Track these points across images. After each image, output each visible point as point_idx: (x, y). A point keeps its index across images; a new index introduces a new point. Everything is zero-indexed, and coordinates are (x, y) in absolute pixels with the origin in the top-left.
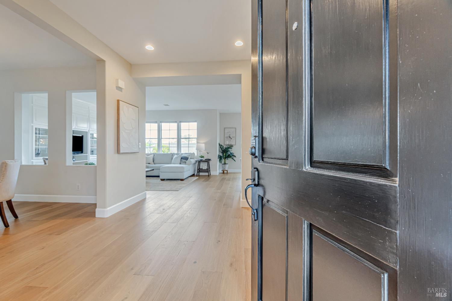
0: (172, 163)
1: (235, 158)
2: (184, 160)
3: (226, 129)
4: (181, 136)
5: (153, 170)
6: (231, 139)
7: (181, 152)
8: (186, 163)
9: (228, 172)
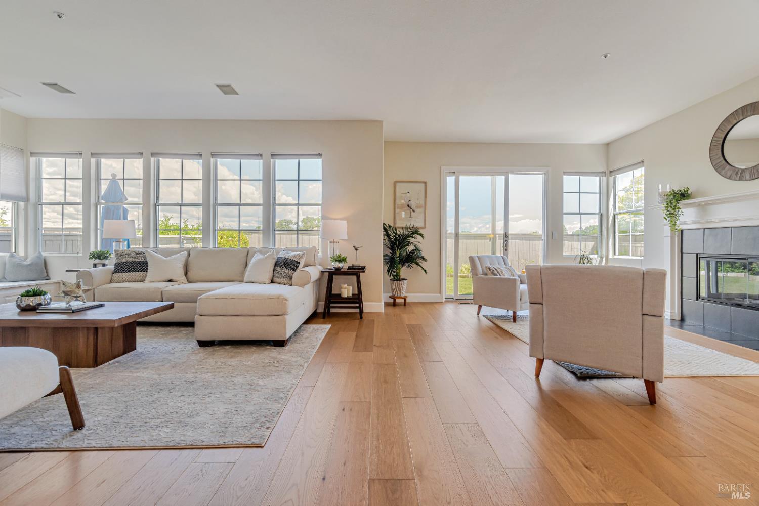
0: (246, 279)
1: (423, 264)
2: (286, 271)
3: (398, 185)
4: (274, 199)
5: (172, 306)
6: (414, 211)
7: (274, 245)
8: (291, 279)
9: (408, 300)
